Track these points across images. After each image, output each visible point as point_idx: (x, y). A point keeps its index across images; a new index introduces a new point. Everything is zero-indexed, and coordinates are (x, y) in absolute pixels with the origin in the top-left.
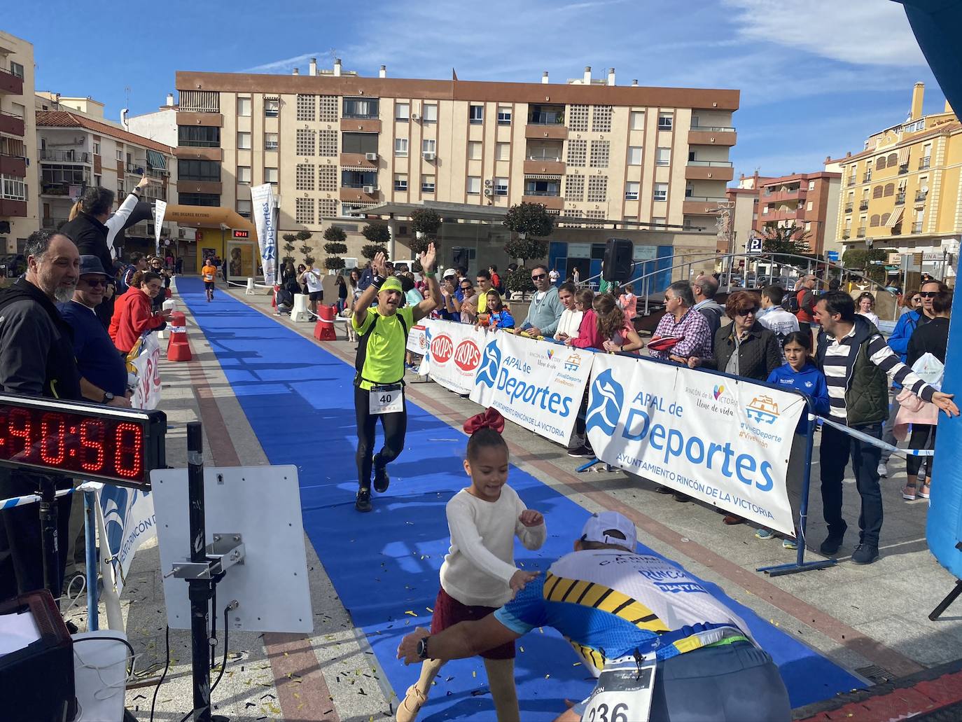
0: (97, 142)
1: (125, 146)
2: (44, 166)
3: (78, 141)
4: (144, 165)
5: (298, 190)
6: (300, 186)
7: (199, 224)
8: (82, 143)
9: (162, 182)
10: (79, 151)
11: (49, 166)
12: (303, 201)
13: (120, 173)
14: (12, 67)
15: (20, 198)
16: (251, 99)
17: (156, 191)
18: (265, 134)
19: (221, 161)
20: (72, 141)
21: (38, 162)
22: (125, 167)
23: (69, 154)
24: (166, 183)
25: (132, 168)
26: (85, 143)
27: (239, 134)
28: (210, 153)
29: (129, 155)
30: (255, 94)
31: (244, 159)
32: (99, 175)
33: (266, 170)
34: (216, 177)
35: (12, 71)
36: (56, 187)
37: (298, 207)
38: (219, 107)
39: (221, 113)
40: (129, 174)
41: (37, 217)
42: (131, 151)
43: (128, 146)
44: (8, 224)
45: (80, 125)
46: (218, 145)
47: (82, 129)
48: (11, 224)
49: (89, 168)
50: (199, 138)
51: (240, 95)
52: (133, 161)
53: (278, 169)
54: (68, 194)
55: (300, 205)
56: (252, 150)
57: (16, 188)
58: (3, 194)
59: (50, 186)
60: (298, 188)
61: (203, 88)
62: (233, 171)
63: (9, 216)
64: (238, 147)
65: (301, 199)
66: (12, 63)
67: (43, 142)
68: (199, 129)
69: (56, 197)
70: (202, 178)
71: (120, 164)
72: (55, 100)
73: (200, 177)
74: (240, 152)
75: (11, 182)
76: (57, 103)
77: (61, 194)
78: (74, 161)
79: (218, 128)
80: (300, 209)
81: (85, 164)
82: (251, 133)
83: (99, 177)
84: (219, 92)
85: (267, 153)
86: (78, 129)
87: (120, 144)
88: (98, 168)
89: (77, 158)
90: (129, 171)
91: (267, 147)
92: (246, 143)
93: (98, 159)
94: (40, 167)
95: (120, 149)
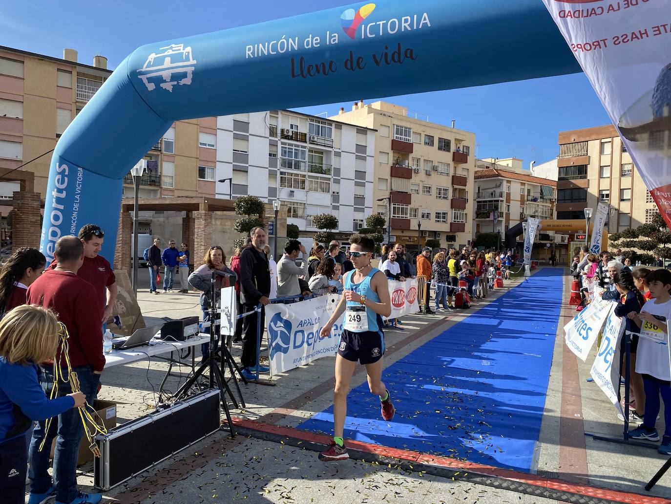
0: (509, 184)
1: (526, 185)
2: (478, 202)
3: (498, 184)
4: (539, 195)
5: (647, 203)
6: (649, 200)
7: (570, 232)
8: (499, 186)
9: (550, 205)
10: (498, 191)
11: (480, 202)
12: (652, 211)
13: (522, 202)
14: (463, 148)
15: (461, 222)
16: (612, 142)
17: (546, 212)
18: (622, 165)
19: (587, 188)
20: (494, 186)
21: (474, 200)
22: (526, 198)
23: (492, 194)
24: (553, 206)
25: (530, 198)
26: (501, 186)
27: (601, 168)
28: (579, 183)
29: (529, 191)
30: (614, 138)
31: (605, 184)
32: (509, 204)
33: (621, 191)
34: (584, 199)
35: (463, 151)
36: (484, 213)
37: (647, 216)
38: (587, 151)
39: (588, 155)
40: (528, 202)
41: (471, 232)
42: (529, 187)
43: (528, 184)
44: (455, 236)
45: (499, 175)
46: (585, 177)
47: (500, 178)
48: (456, 236)
49: (502, 201)
50: (572, 174)
51: (603, 141)
52: (532, 194)
53: (632, 189)
54: (489, 217)
55: (649, 214)
56: (611, 177)
57: (460, 216)
58: (453, 220)
59: (481, 213)
60: (647, 202)
61: (576, 141)
62: (596, 194)
63: (455, 232)
64: (601, 176)
65: (650, 210)
66: (464, 146)
67: (479, 188)
68: (572, 167)
69: (483, 219)
70: (573, 201)
71: (522, 196)
72: (493, 162)
73: (572, 200)
74: (601, 180)
75: (458, 213)
76: (494, 164)
77: (486, 218)
78: (495, 197)
79: (586, 166)
80: (648, 217)
81: (501, 199)
82: (611, 166)
83: (509, 206)
84: (587, 141)
85: (622, 178)
86: (497, 178)
87: (523, 184)
88: (508, 200)
89: (496, 195)
90: (527, 200)
91: (622, 174)
92: (606, 173)
93: (508, 195)
94: (476, 202)
95: (523, 187)
